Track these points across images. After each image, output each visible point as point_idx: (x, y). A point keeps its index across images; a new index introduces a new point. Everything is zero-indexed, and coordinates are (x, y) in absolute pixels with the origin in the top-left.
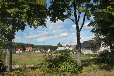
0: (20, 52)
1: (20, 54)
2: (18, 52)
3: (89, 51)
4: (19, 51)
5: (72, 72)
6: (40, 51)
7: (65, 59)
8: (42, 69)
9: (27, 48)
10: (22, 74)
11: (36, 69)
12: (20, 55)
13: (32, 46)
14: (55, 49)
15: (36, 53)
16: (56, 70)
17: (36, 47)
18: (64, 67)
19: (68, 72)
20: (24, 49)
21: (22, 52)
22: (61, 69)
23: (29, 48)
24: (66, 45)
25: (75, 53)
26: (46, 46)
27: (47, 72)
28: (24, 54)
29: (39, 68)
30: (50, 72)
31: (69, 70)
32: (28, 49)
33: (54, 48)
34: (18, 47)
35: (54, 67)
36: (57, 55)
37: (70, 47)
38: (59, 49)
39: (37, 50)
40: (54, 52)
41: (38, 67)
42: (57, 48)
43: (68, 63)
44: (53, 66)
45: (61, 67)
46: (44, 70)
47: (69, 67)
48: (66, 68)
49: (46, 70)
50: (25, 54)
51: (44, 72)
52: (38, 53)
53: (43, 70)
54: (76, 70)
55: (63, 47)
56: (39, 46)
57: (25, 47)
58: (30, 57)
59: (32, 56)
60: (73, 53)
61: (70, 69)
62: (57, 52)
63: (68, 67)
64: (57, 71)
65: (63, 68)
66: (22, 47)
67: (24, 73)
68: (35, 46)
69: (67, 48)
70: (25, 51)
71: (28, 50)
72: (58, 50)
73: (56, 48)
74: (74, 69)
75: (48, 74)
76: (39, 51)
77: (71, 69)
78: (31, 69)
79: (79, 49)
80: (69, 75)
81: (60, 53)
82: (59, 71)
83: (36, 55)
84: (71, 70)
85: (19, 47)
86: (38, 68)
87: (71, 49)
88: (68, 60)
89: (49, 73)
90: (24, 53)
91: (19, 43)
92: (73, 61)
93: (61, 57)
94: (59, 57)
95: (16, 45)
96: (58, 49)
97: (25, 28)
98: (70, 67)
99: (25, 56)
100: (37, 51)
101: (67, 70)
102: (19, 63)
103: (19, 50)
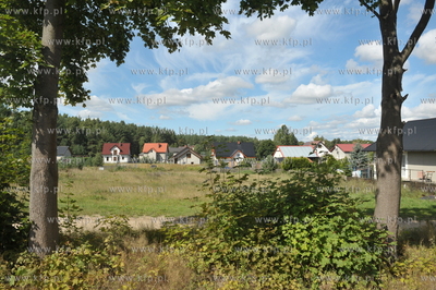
0: (121, 160)
1: (119, 168)
2: (111, 161)
3: (426, 168)
4: (116, 158)
5: (348, 272)
6: (202, 160)
7: (312, 200)
8: (199, 242)
9: (147, 146)
10: (103, 265)
11: (171, 241)
12: (118, 172)
13: (169, 138)
14: (262, 155)
15: (184, 168)
16: (265, 255)
17: (183, 144)
18: (307, 240)
19: (329, 268)
20: (135, 151)
21: (126, 160)
22: (295, 252)
23: (155, 145)
24: (316, 139)
25: (357, 173)
26: (227, 139)
27: (221, 259)
28: (133, 169)
29: (187, 239)
30: (236, 263)
31: (335, 261)
32: (150, 152)
33: (259, 151)
34: (111, 141)
35: (256, 239)
36: (273, 180)
37: (332, 145)
38: (283, 152)
39: (189, 156)
40: (261, 164)
41: (180, 234)
42: (273, 151)
43: (331, 222)
44: (252, 235)
45: (295, 242)
46: (209, 248)
47: (336, 243)
48: (318, 250)
49: (218, 252)
50: (140, 170)
51: (206, 259)
52: (192, 167)
53: (205, 248)
54: (373, 261)
55: (302, 144)
56: (196, 140)
57: (141, 142)
58: (156, 182)
59: (167, 178)
60: (348, 173)
61: (338, 255)
62: (273, 168)
63: (328, 246)
64: (272, 259)
65: (304, 247)
66: (126, 141)
67: (114, 258)
68: (181, 136)
69: (321, 152)
70: (141, 157)
71: (153, 155)
72: (281, 159)
73: (269, 148)
74: (359, 254)
75: (227, 272)
76: (195, 159)
77: (345, 253)
78: (146, 242)
79: (391, 153)
80: (331, 284)
81: (286, 169)
82: (280, 261)
83: (183, 175)
84: (343, 258)
85: (116, 142)
86: (180, 237)
87: (339, 155)
88: (332, 209)
89: (232, 267)
90: (133, 165)
91: (114, 124)
92: (356, 214)
93: (294, 190)
94: (282, 189)
95: (104, 132)
96: (277, 155)
97: (128, 50)
98: (340, 244)
99: (138, 177)
100: (188, 161)
101: (325, 261)
102: (106, 208)
103: (115, 151)
